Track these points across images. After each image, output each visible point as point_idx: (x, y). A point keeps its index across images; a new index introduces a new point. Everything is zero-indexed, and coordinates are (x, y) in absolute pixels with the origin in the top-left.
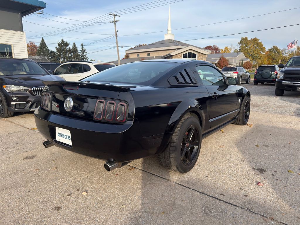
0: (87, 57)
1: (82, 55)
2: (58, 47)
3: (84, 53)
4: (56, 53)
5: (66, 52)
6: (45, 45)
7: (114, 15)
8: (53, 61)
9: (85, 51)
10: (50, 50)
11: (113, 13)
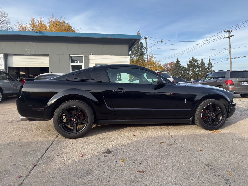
0: (212, 70)
1: (208, 68)
2: (189, 63)
3: (211, 67)
4: (186, 68)
5: (195, 67)
6: (179, 62)
7: (229, 31)
8: (183, 74)
9: (211, 65)
10: (182, 66)
11: (228, 29)
